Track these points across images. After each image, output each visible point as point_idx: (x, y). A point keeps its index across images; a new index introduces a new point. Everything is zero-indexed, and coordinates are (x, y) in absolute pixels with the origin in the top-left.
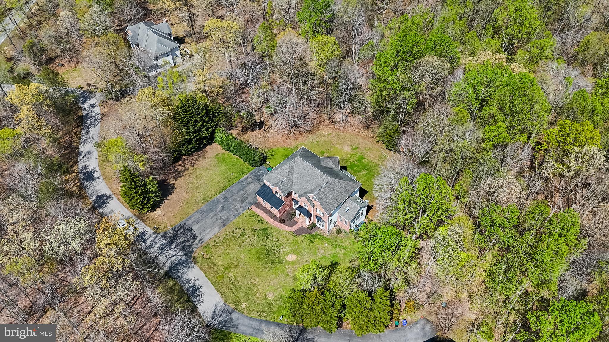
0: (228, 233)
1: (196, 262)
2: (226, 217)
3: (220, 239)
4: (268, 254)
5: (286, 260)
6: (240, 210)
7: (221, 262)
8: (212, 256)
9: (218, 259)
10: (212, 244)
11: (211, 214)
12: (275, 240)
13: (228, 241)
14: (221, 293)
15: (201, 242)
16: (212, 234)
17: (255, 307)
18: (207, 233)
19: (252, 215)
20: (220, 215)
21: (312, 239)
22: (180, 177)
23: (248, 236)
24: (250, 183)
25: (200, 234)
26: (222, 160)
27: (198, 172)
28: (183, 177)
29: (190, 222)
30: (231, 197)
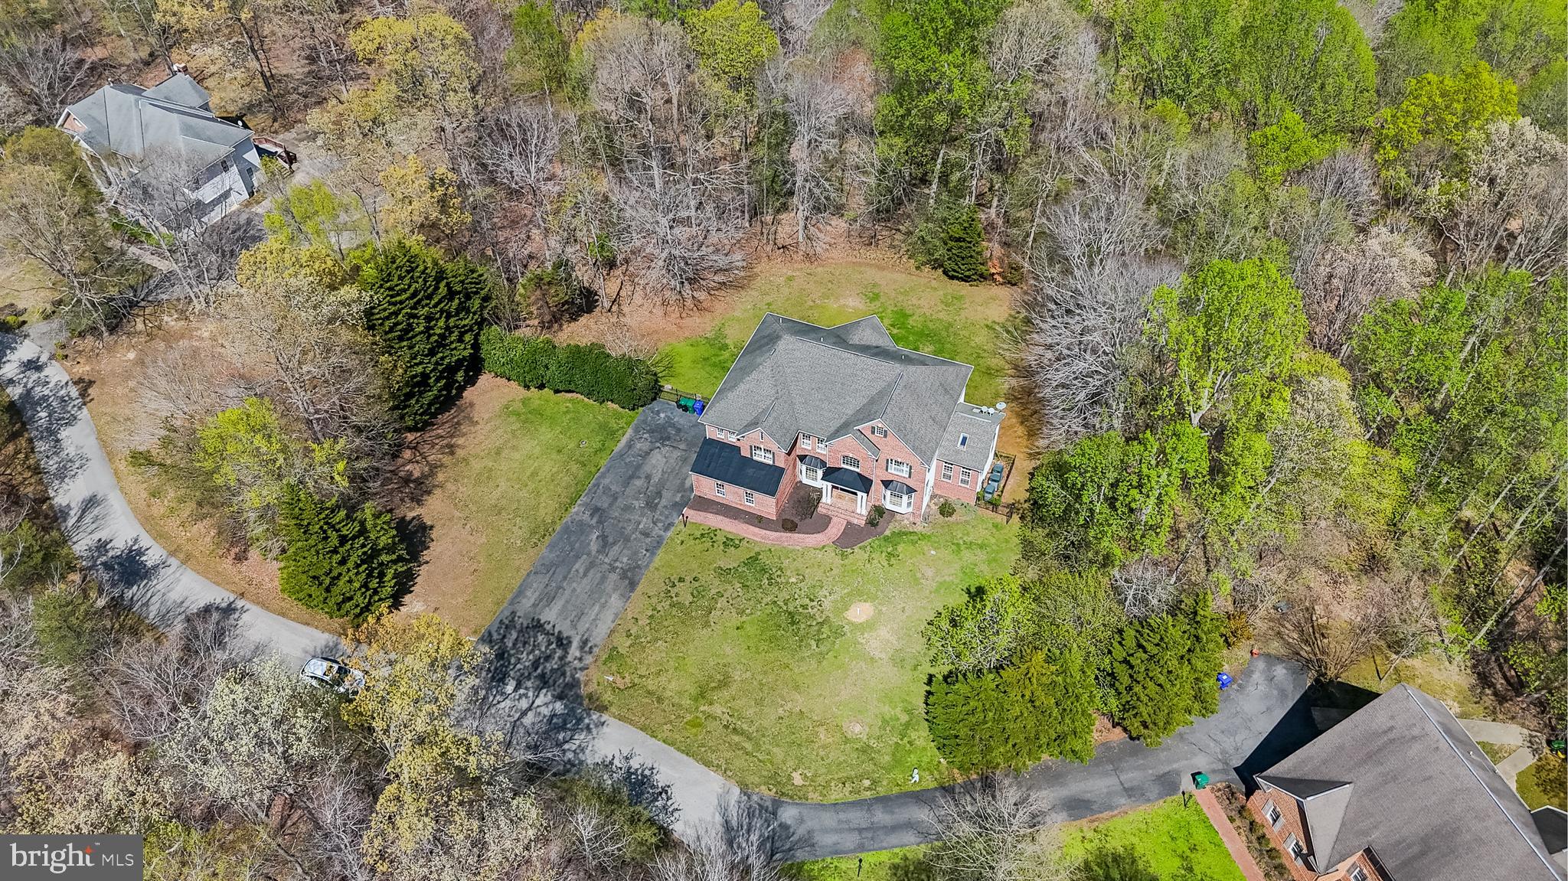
0: (654, 600)
1: (603, 709)
2: (625, 560)
3: (640, 623)
4: (793, 623)
5: (850, 623)
6: (657, 531)
7: (676, 686)
8: (641, 677)
9: (663, 679)
10: (623, 644)
11: (577, 566)
12: (793, 580)
13: (666, 623)
14: (718, 766)
15: (587, 649)
16: (611, 618)
17: (829, 772)
18: (594, 620)
19: (698, 534)
20: (606, 560)
21: (889, 550)
22: (429, 493)
23: (713, 591)
24: (648, 453)
25: (574, 626)
26: (530, 418)
27: (476, 465)
28: (437, 492)
29: (526, 604)
30: (611, 505)
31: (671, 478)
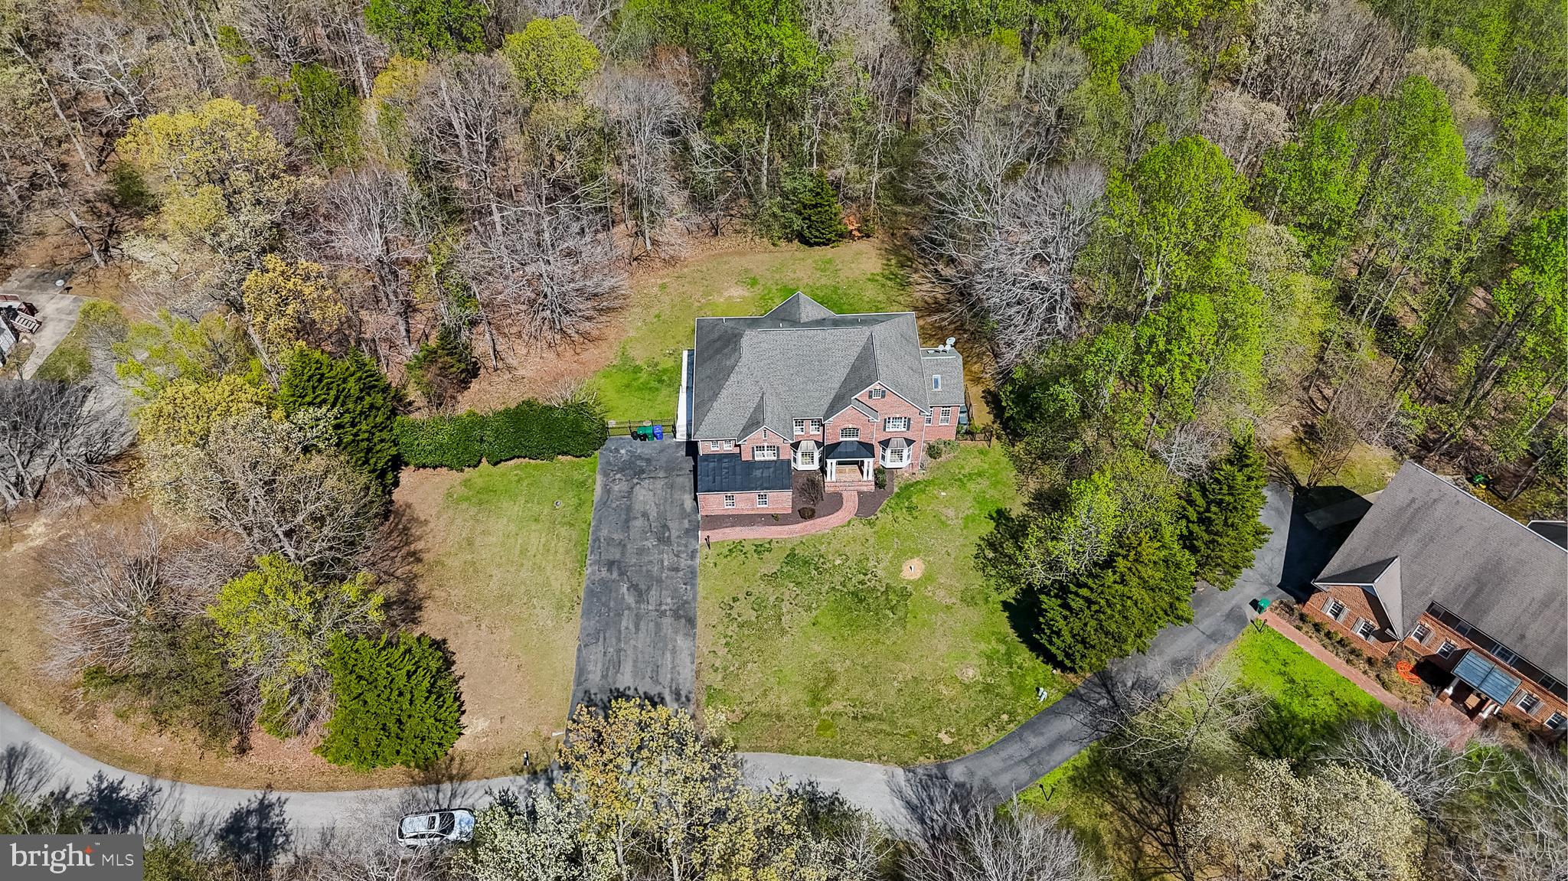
0: (720, 628)
2: (669, 600)
3: (720, 654)
4: (861, 601)
5: (909, 582)
6: (684, 562)
7: (786, 700)
8: (749, 704)
9: (771, 697)
10: (715, 680)
11: (624, 624)
12: (838, 562)
13: (744, 645)
14: (871, 756)
15: (683, 699)
16: (688, 660)
17: (969, 721)
18: (673, 668)
19: (725, 551)
20: (650, 608)
21: (906, 504)
22: (420, 608)
23: (772, 599)
24: (630, 492)
25: (657, 682)
26: (484, 497)
27: (454, 563)
28: (428, 603)
29: (595, 679)
30: (623, 554)
31: (668, 508)
